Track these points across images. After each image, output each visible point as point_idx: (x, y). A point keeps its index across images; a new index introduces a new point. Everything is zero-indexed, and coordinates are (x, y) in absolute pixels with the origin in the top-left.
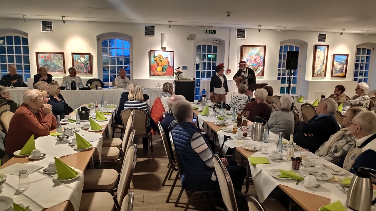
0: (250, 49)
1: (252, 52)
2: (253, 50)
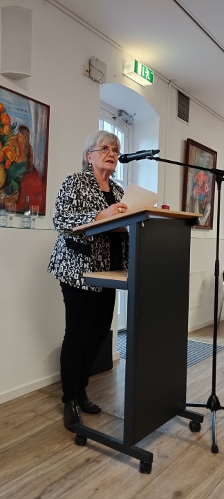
2: (202, 159)
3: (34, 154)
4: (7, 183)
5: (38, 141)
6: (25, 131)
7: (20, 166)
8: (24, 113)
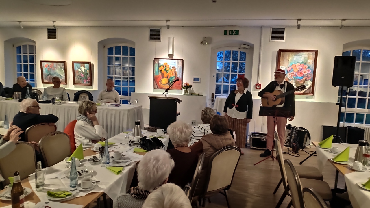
0: (291, 55)
1: (295, 59)
2: (297, 57)
3: (177, 73)
4: (169, 82)
5: (179, 69)
6: (174, 68)
7: (173, 77)
8: (174, 63)
